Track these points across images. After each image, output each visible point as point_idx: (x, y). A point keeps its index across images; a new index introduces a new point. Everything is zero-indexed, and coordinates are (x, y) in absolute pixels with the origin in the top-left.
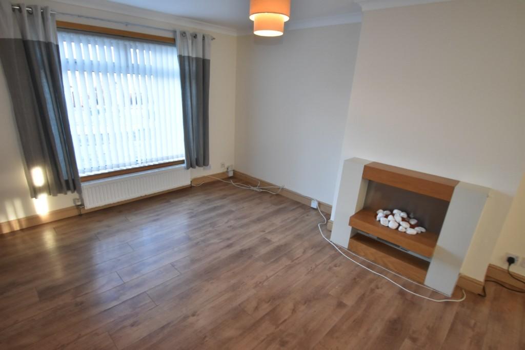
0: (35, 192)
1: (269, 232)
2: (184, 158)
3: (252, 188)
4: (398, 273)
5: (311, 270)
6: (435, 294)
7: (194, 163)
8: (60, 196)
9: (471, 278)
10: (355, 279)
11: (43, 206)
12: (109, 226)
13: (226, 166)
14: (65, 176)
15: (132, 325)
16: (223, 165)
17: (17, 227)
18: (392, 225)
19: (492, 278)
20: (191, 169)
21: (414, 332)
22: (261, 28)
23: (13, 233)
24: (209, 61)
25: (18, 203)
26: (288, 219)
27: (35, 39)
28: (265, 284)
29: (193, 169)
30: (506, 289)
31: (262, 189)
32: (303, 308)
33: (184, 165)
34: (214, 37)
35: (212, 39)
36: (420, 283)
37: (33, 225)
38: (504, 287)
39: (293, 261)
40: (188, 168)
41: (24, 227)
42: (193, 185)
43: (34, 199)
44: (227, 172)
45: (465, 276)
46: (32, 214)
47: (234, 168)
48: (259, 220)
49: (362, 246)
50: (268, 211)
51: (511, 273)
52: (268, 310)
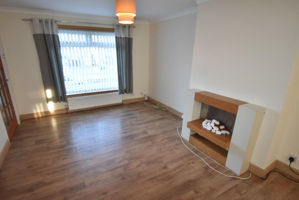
0: (48, 100)
1: (149, 129)
2: (118, 89)
3: (154, 106)
4: (212, 158)
5: (160, 149)
6: (230, 172)
7: (124, 91)
8: (58, 103)
9: (257, 166)
10: (183, 157)
11: (52, 107)
12: (76, 118)
13: (144, 95)
14: (60, 94)
15: (63, 159)
16: (142, 94)
17: (40, 115)
18: (209, 128)
19: (279, 170)
20: (122, 95)
21: (200, 188)
22: (121, 20)
23: (39, 118)
24: (132, 38)
25: (41, 105)
26: (165, 123)
27: (48, 33)
28: (132, 152)
29: (123, 95)
30: (286, 178)
31: (159, 107)
32: (144, 165)
33: (118, 92)
34: (135, 26)
35: (134, 28)
36: (223, 165)
37: (47, 115)
38: (285, 176)
39: (153, 143)
40: (120, 94)
41: (44, 116)
42: (124, 103)
43: (47, 104)
44: (144, 97)
45: (254, 165)
46: (47, 111)
47: (148, 96)
48: (148, 122)
49: (195, 140)
50: (156, 118)
51: (291, 168)
52: (125, 163)
